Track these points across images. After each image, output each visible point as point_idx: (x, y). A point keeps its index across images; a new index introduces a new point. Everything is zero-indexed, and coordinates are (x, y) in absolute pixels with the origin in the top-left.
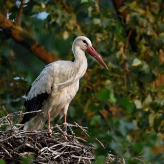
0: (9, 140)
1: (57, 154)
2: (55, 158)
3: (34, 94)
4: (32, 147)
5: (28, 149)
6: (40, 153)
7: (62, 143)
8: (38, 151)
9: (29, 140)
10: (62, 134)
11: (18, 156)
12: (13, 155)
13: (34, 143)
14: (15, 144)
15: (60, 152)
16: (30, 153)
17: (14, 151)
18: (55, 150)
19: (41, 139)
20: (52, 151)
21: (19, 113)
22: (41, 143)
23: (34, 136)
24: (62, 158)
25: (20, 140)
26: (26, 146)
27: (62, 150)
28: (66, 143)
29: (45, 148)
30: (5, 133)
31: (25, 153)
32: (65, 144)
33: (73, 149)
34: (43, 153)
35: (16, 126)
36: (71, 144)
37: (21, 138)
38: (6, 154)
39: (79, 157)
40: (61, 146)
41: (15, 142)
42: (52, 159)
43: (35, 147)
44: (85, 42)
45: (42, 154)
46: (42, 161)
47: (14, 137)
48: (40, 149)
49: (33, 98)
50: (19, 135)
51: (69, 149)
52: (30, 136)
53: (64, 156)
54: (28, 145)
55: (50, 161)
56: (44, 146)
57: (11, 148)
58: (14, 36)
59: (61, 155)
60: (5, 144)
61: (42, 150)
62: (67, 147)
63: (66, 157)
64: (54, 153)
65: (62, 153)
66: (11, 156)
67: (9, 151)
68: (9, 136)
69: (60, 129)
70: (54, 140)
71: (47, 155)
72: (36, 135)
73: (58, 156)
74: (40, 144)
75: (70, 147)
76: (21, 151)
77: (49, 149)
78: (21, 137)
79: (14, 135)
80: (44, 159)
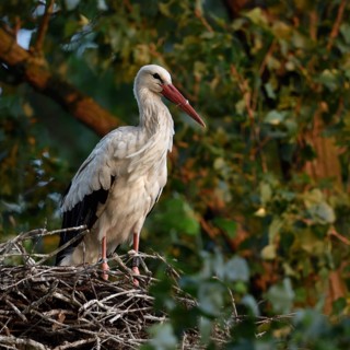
0: (21, 287)
1: (115, 313)
2: (112, 321)
3: (77, 197)
4: (67, 300)
5: (59, 304)
6: (83, 311)
7: (126, 292)
8: (79, 307)
9: (60, 285)
10: (126, 272)
11: (39, 317)
12: (28, 315)
13: (70, 292)
14: (33, 294)
15: (122, 308)
16: (63, 312)
17: (31, 308)
18: (111, 305)
19: (84, 283)
20: (107, 307)
21: (40, 232)
22: (85, 292)
23: (71, 277)
24: (126, 321)
25: (43, 287)
26: (54, 298)
27: (127, 305)
28: (134, 290)
29: (92, 302)
30: (13, 273)
31: (53, 312)
32: (131, 293)
33: (147, 303)
34: (88, 312)
35: (33, 257)
36: (144, 293)
37: (44, 283)
38: (16, 314)
39: (161, 319)
40: (124, 297)
41: (33, 290)
42: (107, 324)
43: (71, 299)
44: (157, 76)
45: (85, 313)
46: (86, 328)
47: (30, 280)
48: (83, 303)
49: (76, 206)
50: (40, 276)
51: (141, 303)
52: (62, 277)
53: (129, 316)
54: (59, 296)
55: (102, 327)
56: (90, 296)
57: (25, 302)
58: (31, 78)
59: (125, 316)
60: (13, 294)
61: (86, 306)
62: (136, 298)
63: (135, 319)
64: (111, 310)
65: (126, 311)
66: (25, 318)
67: (21, 309)
68: (20, 279)
69: (122, 264)
70: (111, 284)
71: (96, 315)
72: (74, 275)
73: (118, 316)
74: (81, 295)
75: (141, 299)
76: (44, 308)
77: (101, 303)
78: (43, 279)
79: (31, 276)
80: (91, 323)
